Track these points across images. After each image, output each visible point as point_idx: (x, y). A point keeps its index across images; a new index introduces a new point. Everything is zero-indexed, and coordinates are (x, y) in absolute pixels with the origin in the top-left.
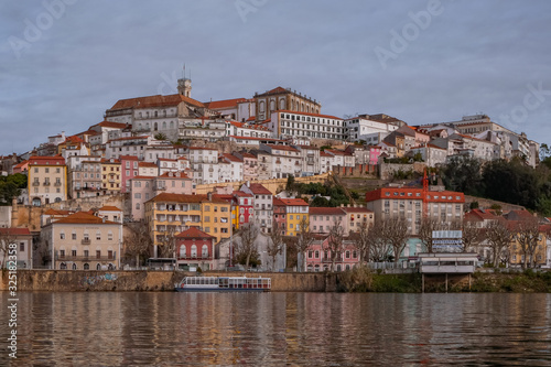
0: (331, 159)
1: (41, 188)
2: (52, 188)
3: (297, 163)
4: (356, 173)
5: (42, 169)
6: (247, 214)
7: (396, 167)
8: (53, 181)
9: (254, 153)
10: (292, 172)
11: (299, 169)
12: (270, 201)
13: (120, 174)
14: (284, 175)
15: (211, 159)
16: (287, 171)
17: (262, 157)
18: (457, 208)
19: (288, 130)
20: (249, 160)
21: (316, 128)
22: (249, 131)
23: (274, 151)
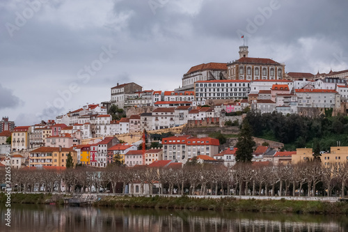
0: (196, 115)
1: (16, 143)
2: (21, 143)
3: (172, 119)
4: (204, 124)
5: (17, 134)
6: (94, 156)
7: (228, 118)
8: (21, 140)
9: (166, 110)
10: (168, 125)
11: (173, 123)
12: (106, 148)
13: (51, 134)
14: (161, 128)
15: (106, 122)
16: (164, 125)
17: (144, 117)
18: (208, 149)
19: (201, 94)
20: (134, 120)
21: (225, 90)
22: (174, 97)
23: (154, 114)
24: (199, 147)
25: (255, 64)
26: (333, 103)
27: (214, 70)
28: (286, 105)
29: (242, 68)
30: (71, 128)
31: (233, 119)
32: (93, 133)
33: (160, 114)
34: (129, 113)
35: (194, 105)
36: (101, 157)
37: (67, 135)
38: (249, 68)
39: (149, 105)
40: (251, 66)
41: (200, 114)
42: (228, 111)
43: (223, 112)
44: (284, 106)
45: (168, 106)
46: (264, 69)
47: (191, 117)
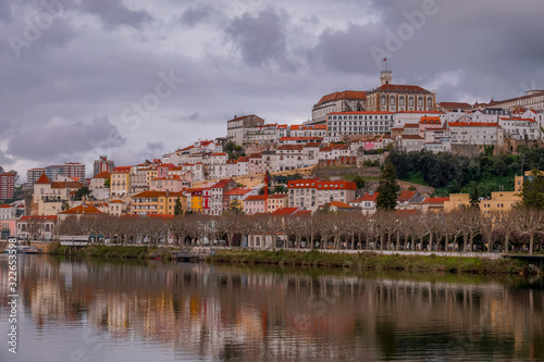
0: (328, 153)
1: (116, 187)
2: (121, 187)
3: (299, 158)
4: (338, 164)
5: (116, 175)
6: (206, 202)
7: (366, 157)
8: (121, 183)
9: (289, 147)
10: (295, 165)
11: (301, 162)
12: (221, 193)
13: (156, 176)
14: (287, 168)
15: (221, 162)
16: (290, 165)
17: (266, 156)
18: (342, 194)
19: (335, 129)
20: (255, 160)
21: (363, 124)
22: (303, 132)
23: (278, 152)
24: (332, 192)
25: (400, 93)
26: (495, 138)
27: (350, 100)
28: (437, 141)
29: (384, 97)
30: (180, 169)
31: (372, 158)
32: (206, 174)
33: (285, 152)
34: (248, 151)
35: (326, 141)
36: (215, 203)
37: (176, 177)
38: (393, 97)
39: (272, 141)
40: (395, 95)
41: (333, 152)
42: (367, 149)
43: (361, 149)
44: (434, 143)
45: (294, 143)
46: (411, 98)
47: (323, 155)
